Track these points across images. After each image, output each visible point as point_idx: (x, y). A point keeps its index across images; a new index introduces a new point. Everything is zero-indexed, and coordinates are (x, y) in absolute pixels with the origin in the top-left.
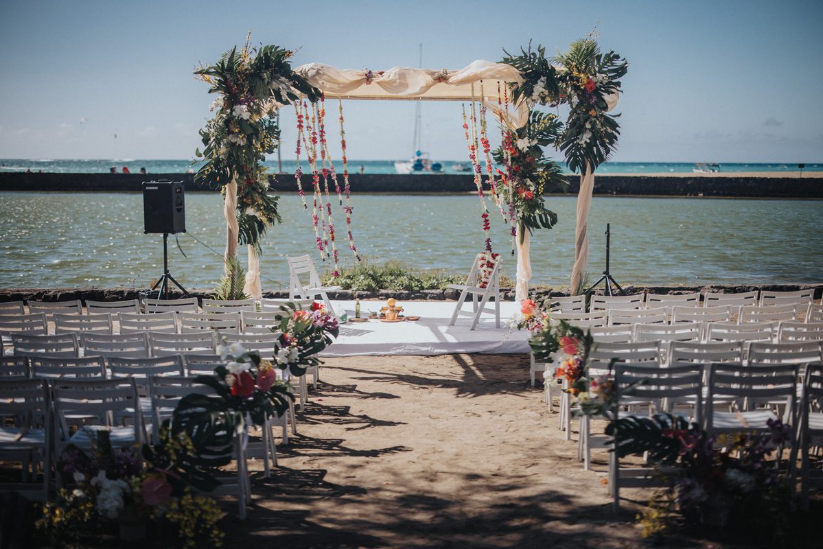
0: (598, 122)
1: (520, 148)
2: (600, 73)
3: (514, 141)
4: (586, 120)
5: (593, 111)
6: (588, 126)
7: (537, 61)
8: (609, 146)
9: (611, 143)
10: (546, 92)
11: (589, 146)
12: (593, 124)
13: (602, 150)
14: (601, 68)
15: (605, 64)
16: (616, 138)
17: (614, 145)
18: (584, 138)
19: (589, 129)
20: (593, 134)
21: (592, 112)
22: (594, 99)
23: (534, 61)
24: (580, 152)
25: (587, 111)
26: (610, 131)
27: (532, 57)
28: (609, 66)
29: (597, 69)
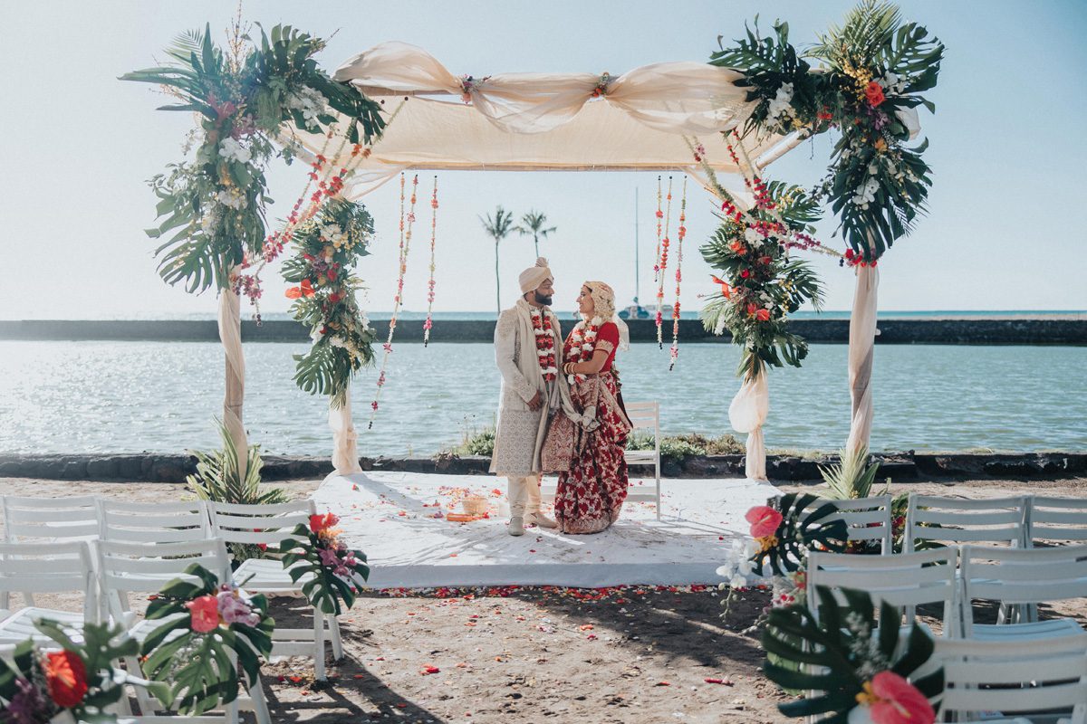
0: (890, 163)
1: (750, 241)
2: (891, 70)
3: (740, 232)
4: (868, 160)
5: (881, 141)
6: (873, 170)
7: (774, 54)
8: (913, 206)
9: (917, 200)
10: (792, 113)
11: (875, 208)
12: (883, 168)
13: (898, 212)
14: (894, 63)
15: (902, 54)
16: (924, 192)
17: (920, 204)
18: (867, 192)
19: (874, 175)
20: (882, 184)
21: (880, 145)
22: (884, 118)
23: (770, 54)
24: (858, 220)
25: (870, 142)
26: (913, 178)
27: (765, 45)
28: (910, 58)
29: (887, 65)
